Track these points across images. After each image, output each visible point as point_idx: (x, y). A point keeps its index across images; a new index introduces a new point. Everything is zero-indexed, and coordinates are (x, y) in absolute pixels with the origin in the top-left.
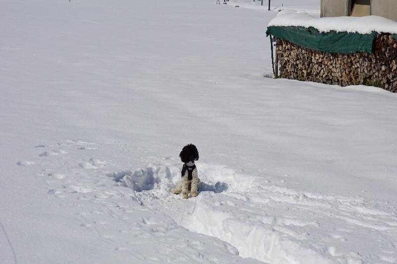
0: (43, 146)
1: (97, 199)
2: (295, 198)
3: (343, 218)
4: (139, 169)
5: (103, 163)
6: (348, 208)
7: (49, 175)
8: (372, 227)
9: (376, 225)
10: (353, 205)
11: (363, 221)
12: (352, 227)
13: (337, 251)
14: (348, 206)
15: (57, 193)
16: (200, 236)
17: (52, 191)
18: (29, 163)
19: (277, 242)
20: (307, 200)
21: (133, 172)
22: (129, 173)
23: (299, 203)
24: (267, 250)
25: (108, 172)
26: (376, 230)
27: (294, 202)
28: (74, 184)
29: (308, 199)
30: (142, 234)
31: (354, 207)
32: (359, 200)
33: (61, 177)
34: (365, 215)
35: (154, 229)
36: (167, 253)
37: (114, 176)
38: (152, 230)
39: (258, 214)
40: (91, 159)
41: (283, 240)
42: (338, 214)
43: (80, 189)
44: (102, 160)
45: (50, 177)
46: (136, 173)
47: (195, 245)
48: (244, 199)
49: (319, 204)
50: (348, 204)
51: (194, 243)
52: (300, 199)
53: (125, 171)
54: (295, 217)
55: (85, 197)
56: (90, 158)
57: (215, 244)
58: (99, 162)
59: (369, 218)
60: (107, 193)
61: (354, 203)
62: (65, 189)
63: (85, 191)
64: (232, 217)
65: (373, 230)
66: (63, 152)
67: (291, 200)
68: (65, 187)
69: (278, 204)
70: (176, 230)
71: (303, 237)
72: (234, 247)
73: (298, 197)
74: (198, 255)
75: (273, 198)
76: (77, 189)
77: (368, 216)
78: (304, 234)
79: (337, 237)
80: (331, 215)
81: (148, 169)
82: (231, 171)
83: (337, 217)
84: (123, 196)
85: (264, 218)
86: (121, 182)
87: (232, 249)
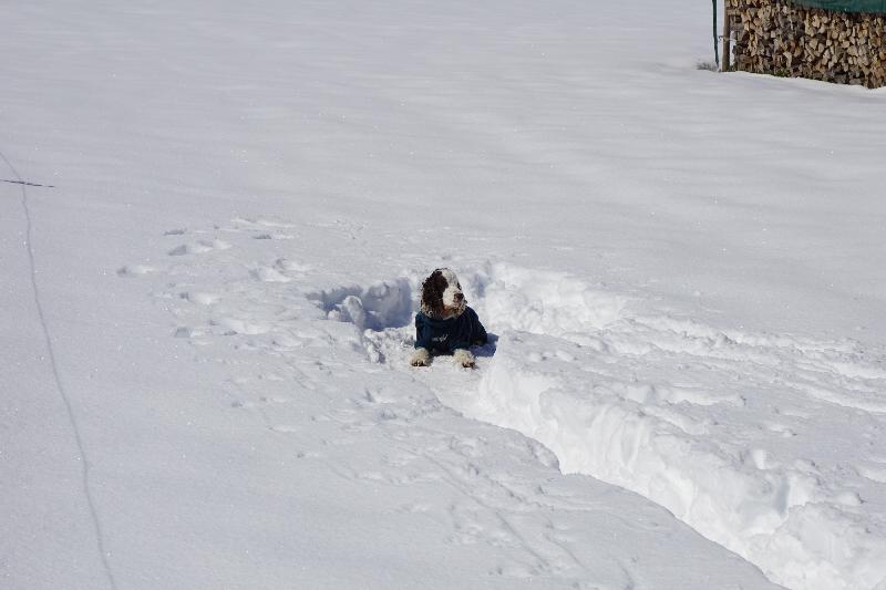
0: (181, 233)
1: (277, 349)
2: (706, 344)
3: (800, 387)
4: (377, 283)
5: (304, 268)
6: (817, 364)
7: (183, 296)
8: (859, 406)
9: (868, 401)
10: (829, 358)
11: (844, 393)
12: (816, 407)
13: (769, 459)
14: (818, 360)
15: (193, 334)
16: (483, 426)
17: (183, 332)
18: (143, 270)
19: (646, 440)
20: (732, 348)
21: (366, 289)
22: (356, 292)
23: (712, 354)
24: (627, 455)
25: (309, 290)
26: (866, 413)
27: (703, 354)
28: (231, 316)
29: (733, 345)
30: (359, 424)
31: (830, 364)
32: (845, 348)
33: (208, 300)
34: (850, 381)
35: (388, 412)
36: (404, 463)
37: (324, 297)
38: (383, 415)
39: (617, 380)
40: (278, 262)
41: (657, 435)
42: (791, 378)
43: (245, 326)
44: (302, 263)
45: (185, 300)
46: (372, 290)
47: (466, 446)
48: (597, 346)
49: (755, 358)
50: (818, 356)
51: (464, 443)
52: (717, 345)
53: (346, 286)
54: (697, 385)
55: (251, 345)
56: (276, 258)
57: (511, 444)
58: (294, 266)
59: (857, 388)
60: (300, 335)
61: (831, 354)
62: (212, 327)
63: (254, 330)
64: (561, 387)
65: (859, 413)
66: (222, 245)
67: (696, 349)
68: (212, 323)
69: (668, 356)
70: (435, 415)
71: (703, 428)
72: (550, 452)
73: (712, 342)
74: (466, 467)
75: (659, 345)
76: (238, 326)
77: (856, 382)
78: (706, 423)
79: (778, 428)
80: (776, 381)
81: (398, 281)
82: (579, 285)
83: (789, 384)
84: (332, 340)
85: (629, 387)
86: (337, 309)
87: (545, 454)
